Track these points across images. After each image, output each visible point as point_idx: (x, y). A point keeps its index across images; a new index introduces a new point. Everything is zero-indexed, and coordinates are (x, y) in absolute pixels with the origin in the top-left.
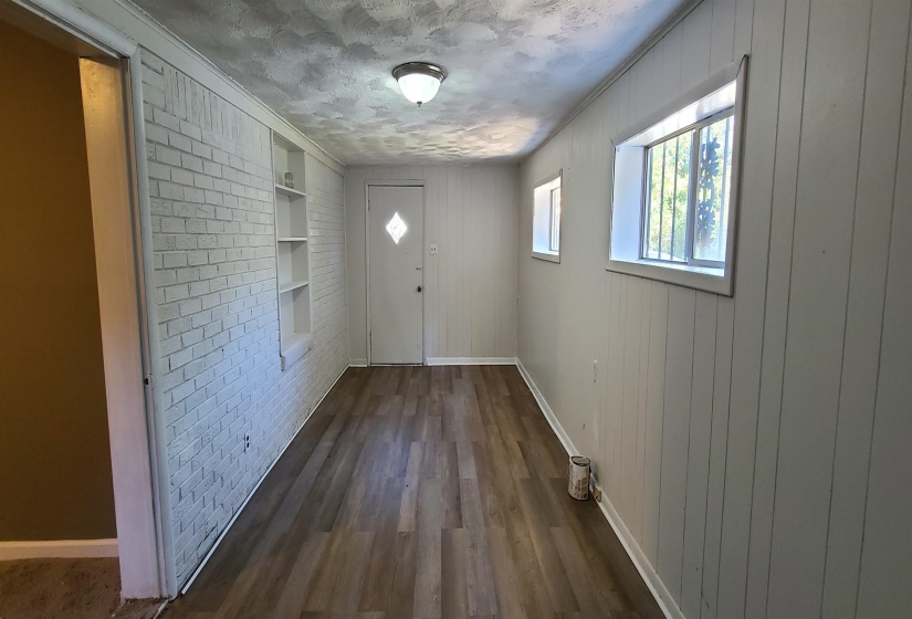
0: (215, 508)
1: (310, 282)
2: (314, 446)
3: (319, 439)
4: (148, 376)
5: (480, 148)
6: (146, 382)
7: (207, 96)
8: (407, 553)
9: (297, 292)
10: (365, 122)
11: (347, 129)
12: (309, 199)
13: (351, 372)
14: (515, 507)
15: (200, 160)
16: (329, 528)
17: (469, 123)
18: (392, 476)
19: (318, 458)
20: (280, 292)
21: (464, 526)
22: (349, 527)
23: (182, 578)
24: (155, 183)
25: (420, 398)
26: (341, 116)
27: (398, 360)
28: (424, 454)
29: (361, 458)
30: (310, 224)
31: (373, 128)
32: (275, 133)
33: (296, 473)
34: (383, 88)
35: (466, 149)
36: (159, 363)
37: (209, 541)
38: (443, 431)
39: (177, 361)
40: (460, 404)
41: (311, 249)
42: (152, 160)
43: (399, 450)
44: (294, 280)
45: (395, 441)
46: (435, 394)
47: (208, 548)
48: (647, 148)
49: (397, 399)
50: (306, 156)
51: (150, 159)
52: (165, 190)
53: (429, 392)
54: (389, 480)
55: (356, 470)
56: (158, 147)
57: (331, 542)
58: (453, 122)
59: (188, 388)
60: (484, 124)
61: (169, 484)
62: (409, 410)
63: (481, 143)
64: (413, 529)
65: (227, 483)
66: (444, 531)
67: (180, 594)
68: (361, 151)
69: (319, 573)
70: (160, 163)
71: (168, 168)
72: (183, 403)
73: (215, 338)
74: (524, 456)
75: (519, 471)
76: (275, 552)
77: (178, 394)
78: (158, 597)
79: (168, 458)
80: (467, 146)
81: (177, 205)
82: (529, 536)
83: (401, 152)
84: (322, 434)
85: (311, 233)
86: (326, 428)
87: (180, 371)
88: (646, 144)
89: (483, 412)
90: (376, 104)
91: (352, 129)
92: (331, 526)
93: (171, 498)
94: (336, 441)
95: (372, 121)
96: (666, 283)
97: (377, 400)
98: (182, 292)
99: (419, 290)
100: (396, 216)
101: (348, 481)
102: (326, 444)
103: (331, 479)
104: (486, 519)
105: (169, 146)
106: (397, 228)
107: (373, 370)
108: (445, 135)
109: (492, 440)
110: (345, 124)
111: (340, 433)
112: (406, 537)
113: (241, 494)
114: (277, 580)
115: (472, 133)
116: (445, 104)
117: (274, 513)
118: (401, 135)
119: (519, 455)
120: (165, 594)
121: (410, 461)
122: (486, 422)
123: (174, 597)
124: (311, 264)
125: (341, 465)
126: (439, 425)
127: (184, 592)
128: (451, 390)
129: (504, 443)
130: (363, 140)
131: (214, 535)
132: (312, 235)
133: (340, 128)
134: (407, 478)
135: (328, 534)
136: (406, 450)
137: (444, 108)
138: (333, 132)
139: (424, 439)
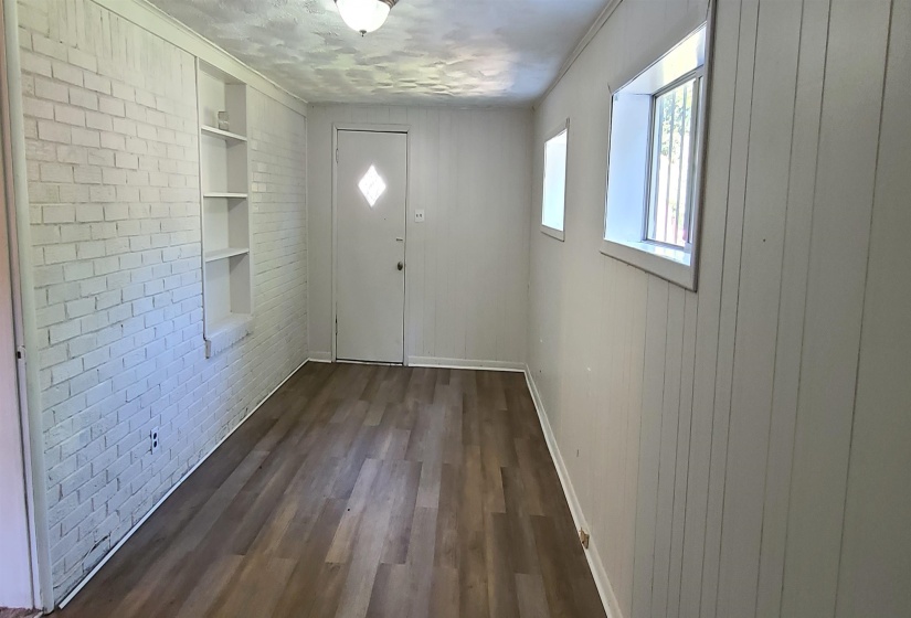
0: (107, 514)
1: (251, 250)
2: (245, 455)
3: (252, 447)
4: (20, 349)
5: (473, 87)
6: (18, 355)
7: (105, 17)
8: (331, 588)
9: (236, 261)
10: (314, 51)
11: (294, 58)
12: (252, 145)
13: (310, 368)
14: (478, 547)
15: (95, 96)
16: (244, 551)
17: (448, 56)
18: (333, 497)
19: (247, 469)
20: (206, 260)
21: (408, 562)
22: (267, 552)
23: (62, 590)
24: (32, 123)
25: (390, 406)
26: (282, 42)
27: (371, 356)
28: (378, 474)
29: (299, 472)
30: (251, 176)
31: (328, 58)
32: (202, 61)
33: (219, 482)
34: (324, 11)
35: (454, 87)
36: (34, 334)
37: (99, 552)
38: (409, 447)
39: (60, 334)
40: (440, 417)
41: (253, 209)
42: (30, 96)
43: (349, 467)
44: (230, 246)
45: (346, 456)
46: (410, 403)
47: (97, 560)
48: (654, 97)
49: (361, 405)
50: (249, 91)
51: (26, 94)
52: (46, 131)
53: (402, 400)
54: (328, 501)
55: (290, 487)
56: (37, 80)
57: (242, 567)
58: (426, 53)
59: (73, 368)
60: (468, 57)
61: (46, 479)
62: (372, 421)
63: (473, 81)
64: (345, 561)
65: (125, 486)
66: (381, 567)
67: (57, 608)
68: (321, 86)
69: (221, 600)
70: (40, 98)
71: (50, 105)
72: (67, 384)
73: (111, 311)
74: (504, 486)
75: (493, 503)
76: (175, 571)
77: (60, 374)
78: (31, 608)
79: (44, 448)
80: (455, 84)
81: (63, 150)
82: (486, 581)
83: (372, 88)
84: (259, 440)
85: (254, 187)
86: (264, 433)
87: (64, 346)
88: (653, 92)
89: (466, 429)
90: (322, 30)
91: (301, 59)
92: (246, 549)
93: (49, 494)
94: (274, 451)
95: (322, 50)
96: (646, 272)
97: (333, 405)
98: (68, 252)
99: (400, 267)
100: (372, 170)
101: (278, 498)
102: (260, 453)
103: (257, 495)
104: (437, 556)
105: (53, 79)
106: (372, 186)
107: (338, 367)
108: (421, 69)
109: (470, 464)
110: (291, 53)
111: (279, 442)
112: (334, 569)
113: (144, 502)
114: (172, 603)
115: (453, 67)
116: (409, 31)
117: (182, 527)
118: (364, 68)
119: (499, 483)
120: (39, 606)
121: (359, 480)
122: (466, 441)
123: (49, 611)
124: (252, 228)
125: (273, 480)
126: (405, 441)
127: (62, 606)
128: (432, 398)
129: (483, 469)
130: (319, 72)
131: (105, 546)
132: (255, 190)
133: (285, 57)
134: (351, 500)
135: (241, 557)
136: (358, 467)
137: (410, 37)
138: (278, 62)
139: (382, 456)
